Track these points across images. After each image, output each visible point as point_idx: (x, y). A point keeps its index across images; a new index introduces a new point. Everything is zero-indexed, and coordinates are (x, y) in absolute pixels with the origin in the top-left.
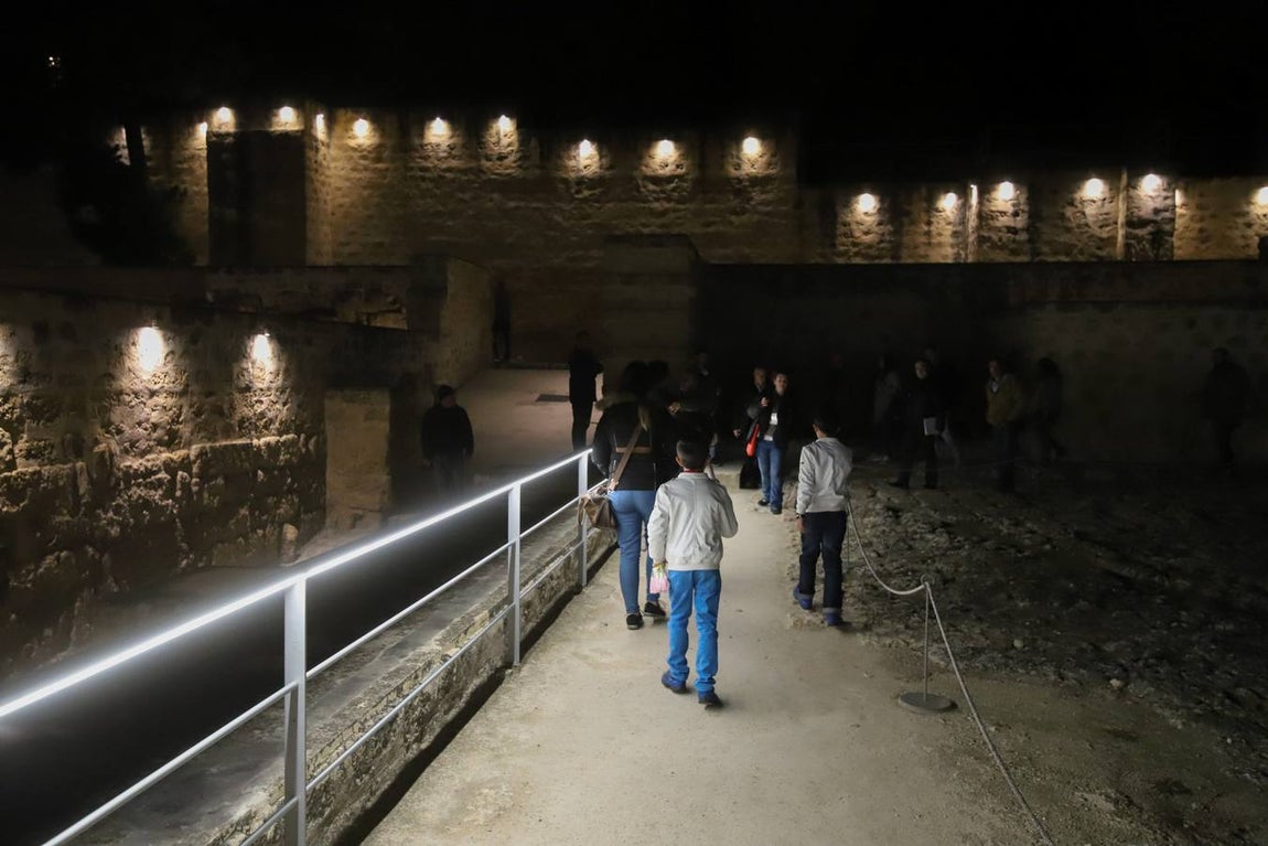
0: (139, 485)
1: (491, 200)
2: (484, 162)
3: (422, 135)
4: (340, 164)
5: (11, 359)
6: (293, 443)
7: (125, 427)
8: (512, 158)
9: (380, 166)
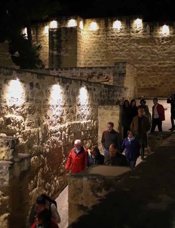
1: (134, 45)
2: (131, 33)
3: (112, 26)
4: (87, 36)
5: (24, 94)
6: (90, 123)
7: (50, 117)
8: (141, 32)
9: (99, 36)
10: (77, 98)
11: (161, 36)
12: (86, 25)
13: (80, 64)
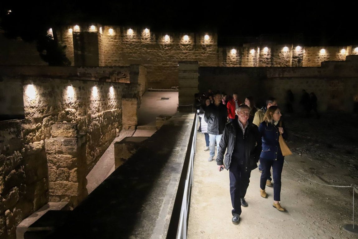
0: (94, 120)
1: (144, 49)
2: (142, 40)
3: (126, 33)
4: (106, 40)
8: (149, 39)
9: (116, 40)
10: (108, 95)
11: (164, 44)
12: (105, 31)
13: (101, 62)
